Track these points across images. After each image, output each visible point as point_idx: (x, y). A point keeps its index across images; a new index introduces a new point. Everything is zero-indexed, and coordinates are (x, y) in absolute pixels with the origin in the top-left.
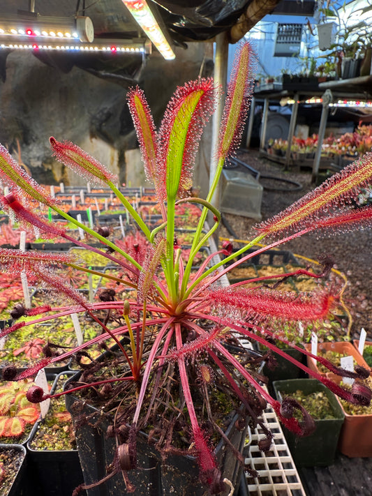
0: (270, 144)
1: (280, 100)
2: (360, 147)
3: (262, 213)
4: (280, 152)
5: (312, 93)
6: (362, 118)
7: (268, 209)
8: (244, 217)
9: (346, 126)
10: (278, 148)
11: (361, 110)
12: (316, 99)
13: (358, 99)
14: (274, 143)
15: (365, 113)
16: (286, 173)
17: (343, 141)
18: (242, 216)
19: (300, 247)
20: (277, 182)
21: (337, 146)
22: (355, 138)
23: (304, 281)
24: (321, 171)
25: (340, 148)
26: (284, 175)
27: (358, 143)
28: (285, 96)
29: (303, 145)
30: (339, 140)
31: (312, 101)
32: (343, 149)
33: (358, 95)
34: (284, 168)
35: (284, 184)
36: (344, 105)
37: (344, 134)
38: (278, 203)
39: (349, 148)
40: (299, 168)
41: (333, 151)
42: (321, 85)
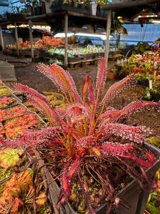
0: (7, 47)
1: (6, 26)
2: (46, 45)
3: (16, 78)
4: (13, 50)
5: (21, 22)
6: (44, 33)
7: (18, 76)
8: (8, 81)
9: (38, 37)
10: (11, 48)
11: (43, 30)
12: (24, 25)
13: (41, 25)
14: (8, 46)
15: (44, 31)
16: (19, 59)
17: (39, 43)
18: (7, 81)
19: (40, 88)
20: (16, 63)
21: (37, 45)
22: (43, 41)
23: (52, 100)
24: (35, 56)
25: (39, 46)
26: (19, 60)
27: (45, 43)
28: (9, 24)
29: (23, 46)
30: (37, 43)
31: (22, 26)
32: (40, 46)
33: (41, 23)
34: (17, 57)
35: (20, 64)
36: (36, 28)
37: (38, 40)
38: (21, 72)
39: (42, 46)
40: (24, 56)
41: (36, 47)
42: (26, 18)
